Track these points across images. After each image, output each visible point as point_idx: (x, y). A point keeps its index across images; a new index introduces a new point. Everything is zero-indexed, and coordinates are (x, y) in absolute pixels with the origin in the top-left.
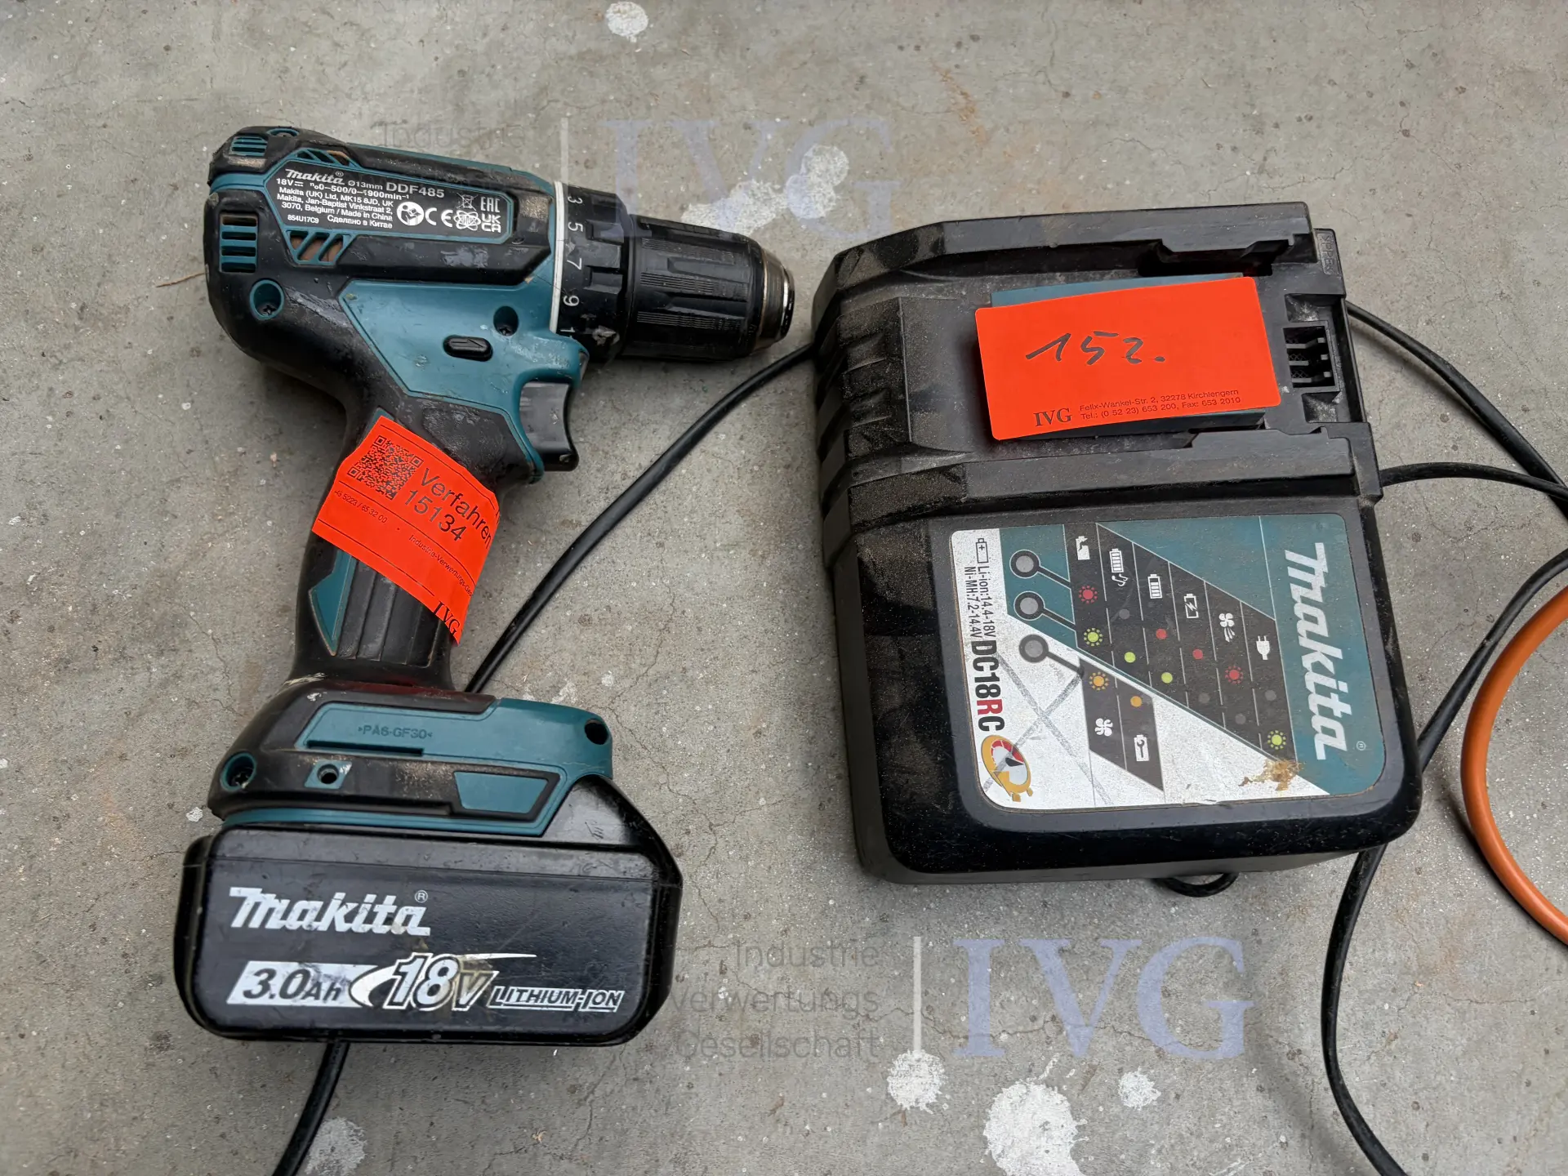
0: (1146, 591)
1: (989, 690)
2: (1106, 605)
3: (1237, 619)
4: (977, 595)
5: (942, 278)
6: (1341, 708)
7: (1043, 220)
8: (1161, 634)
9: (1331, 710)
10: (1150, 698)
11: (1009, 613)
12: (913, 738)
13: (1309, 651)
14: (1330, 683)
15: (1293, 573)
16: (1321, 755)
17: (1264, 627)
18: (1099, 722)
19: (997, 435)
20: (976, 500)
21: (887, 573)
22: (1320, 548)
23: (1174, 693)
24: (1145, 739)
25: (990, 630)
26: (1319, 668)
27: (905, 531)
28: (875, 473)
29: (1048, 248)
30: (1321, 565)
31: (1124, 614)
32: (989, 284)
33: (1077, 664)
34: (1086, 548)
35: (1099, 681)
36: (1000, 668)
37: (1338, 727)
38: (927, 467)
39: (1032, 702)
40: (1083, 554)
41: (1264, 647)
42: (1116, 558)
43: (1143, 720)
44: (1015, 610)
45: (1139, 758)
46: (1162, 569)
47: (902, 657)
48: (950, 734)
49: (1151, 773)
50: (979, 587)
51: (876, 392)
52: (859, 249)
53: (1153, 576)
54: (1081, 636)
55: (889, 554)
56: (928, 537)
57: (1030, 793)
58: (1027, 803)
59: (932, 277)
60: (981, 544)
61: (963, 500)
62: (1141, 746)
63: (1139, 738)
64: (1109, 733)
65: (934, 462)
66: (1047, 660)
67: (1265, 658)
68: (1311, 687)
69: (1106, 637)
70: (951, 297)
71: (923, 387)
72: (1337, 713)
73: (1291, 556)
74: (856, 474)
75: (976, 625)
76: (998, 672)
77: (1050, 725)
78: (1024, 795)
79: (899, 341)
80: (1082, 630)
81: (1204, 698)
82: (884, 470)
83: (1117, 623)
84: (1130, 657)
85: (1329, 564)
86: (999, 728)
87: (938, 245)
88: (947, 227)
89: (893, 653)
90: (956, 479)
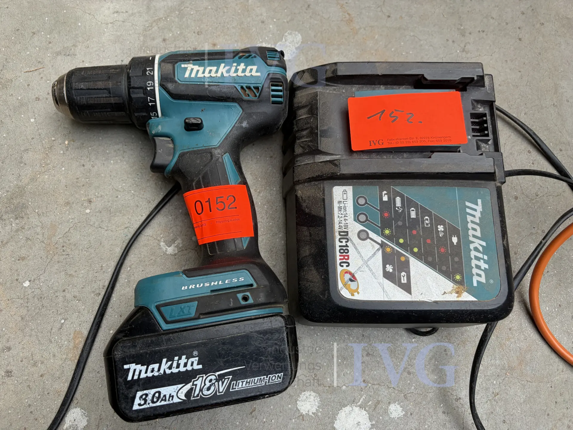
0: (409, 214)
1: (345, 250)
2: (393, 219)
3: (445, 228)
4: (342, 212)
5: (335, 85)
6: (484, 266)
7: (377, 64)
8: (414, 232)
9: (480, 267)
10: (408, 258)
11: (354, 220)
12: (313, 268)
13: (473, 242)
14: (480, 255)
15: (468, 210)
16: (475, 284)
17: (455, 231)
18: (388, 266)
19: (354, 149)
20: (343, 174)
21: (307, 201)
22: (479, 201)
23: (418, 256)
24: (405, 274)
25: (346, 226)
26: (476, 249)
27: (315, 185)
28: (304, 161)
29: (378, 75)
30: (479, 208)
31: (400, 223)
32: (354, 88)
33: (380, 242)
34: (386, 196)
35: (388, 250)
36: (349, 242)
37: (482, 273)
38: (325, 160)
39: (361, 256)
40: (385, 198)
41: (455, 240)
42: (398, 200)
43: (405, 266)
44: (357, 219)
45: (403, 282)
46: (416, 206)
47: (311, 235)
48: (328, 267)
49: (407, 288)
50: (343, 209)
51: (306, 129)
52: (303, 71)
53: (413, 209)
54: (382, 231)
55: (308, 194)
56: (324, 188)
57: (358, 293)
58: (357, 297)
59: (332, 84)
60: (345, 192)
61: (338, 174)
62: (404, 277)
63: (403, 274)
64: (391, 271)
65: (328, 158)
66: (368, 239)
67: (455, 244)
68: (472, 256)
69: (392, 232)
70: (339, 93)
71: (325, 128)
72: (483, 268)
73: (468, 204)
74: (297, 161)
75: (341, 225)
76: (348, 244)
77: (368, 266)
78: (356, 294)
79: (317, 108)
80: (383, 228)
81: (430, 259)
82: (307, 160)
83: (397, 227)
84: (401, 241)
85: (483, 208)
86: (347, 266)
87: (335, 71)
88: (338, 64)
89: (307, 233)
90: (336, 165)
